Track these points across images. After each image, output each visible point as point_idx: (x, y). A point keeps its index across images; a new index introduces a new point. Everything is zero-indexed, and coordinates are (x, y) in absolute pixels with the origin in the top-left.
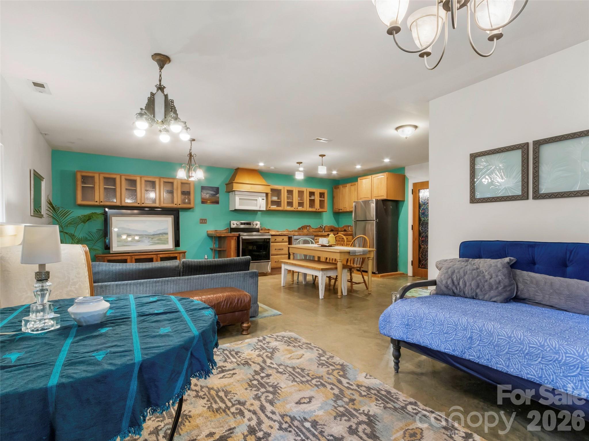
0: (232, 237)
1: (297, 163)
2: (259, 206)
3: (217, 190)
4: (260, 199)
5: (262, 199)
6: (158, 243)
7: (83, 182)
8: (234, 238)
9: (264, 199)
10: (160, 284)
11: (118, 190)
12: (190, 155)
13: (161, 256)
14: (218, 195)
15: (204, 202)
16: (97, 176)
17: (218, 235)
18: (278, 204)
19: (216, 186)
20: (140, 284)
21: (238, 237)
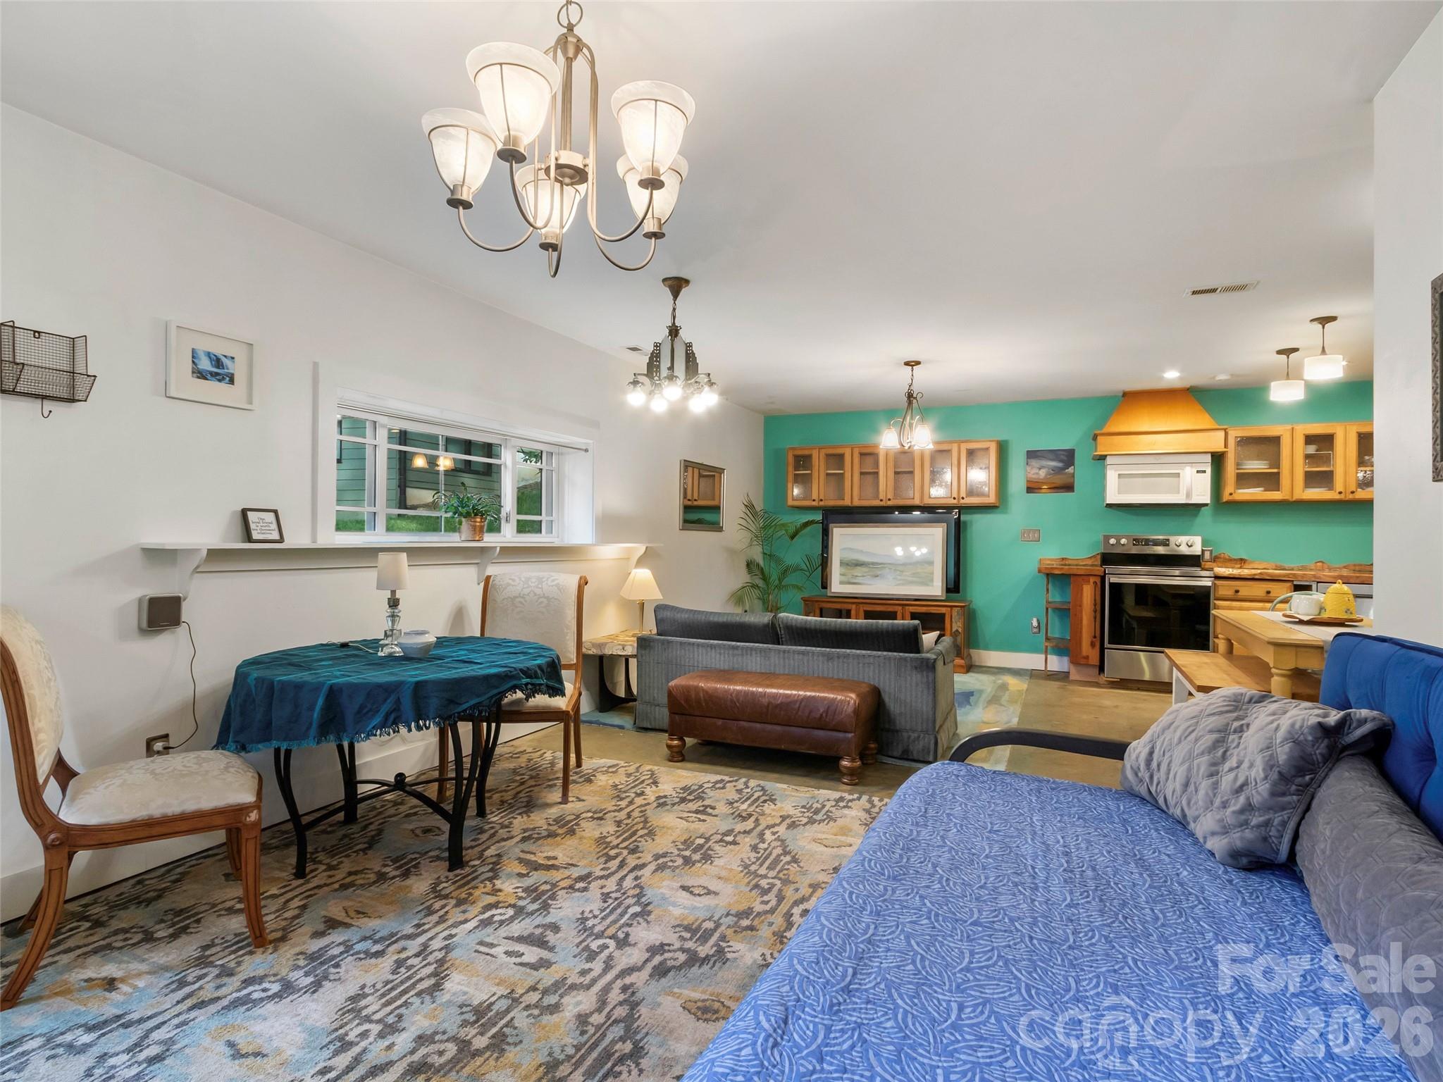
0: (1085, 578)
1: (1279, 352)
2: (1183, 491)
3: (1068, 457)
4: (1188, 473)
5: (1198, 472)
6: (912, 583)
7: (797, 468)
8: (1092, 580)
9: (1204, 472)
10: (740, 652)
11: (848, 475)
12: (910, 396)
13: (913, 609)
14: (1070, 470)
15: (1031, 489)
16: (815, 454)
17: (1066, 570)
18: (1271, 480)
19: (1067, 446)
20: (712, 646)
21: (1103, 578)
